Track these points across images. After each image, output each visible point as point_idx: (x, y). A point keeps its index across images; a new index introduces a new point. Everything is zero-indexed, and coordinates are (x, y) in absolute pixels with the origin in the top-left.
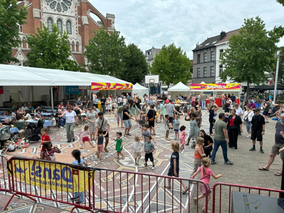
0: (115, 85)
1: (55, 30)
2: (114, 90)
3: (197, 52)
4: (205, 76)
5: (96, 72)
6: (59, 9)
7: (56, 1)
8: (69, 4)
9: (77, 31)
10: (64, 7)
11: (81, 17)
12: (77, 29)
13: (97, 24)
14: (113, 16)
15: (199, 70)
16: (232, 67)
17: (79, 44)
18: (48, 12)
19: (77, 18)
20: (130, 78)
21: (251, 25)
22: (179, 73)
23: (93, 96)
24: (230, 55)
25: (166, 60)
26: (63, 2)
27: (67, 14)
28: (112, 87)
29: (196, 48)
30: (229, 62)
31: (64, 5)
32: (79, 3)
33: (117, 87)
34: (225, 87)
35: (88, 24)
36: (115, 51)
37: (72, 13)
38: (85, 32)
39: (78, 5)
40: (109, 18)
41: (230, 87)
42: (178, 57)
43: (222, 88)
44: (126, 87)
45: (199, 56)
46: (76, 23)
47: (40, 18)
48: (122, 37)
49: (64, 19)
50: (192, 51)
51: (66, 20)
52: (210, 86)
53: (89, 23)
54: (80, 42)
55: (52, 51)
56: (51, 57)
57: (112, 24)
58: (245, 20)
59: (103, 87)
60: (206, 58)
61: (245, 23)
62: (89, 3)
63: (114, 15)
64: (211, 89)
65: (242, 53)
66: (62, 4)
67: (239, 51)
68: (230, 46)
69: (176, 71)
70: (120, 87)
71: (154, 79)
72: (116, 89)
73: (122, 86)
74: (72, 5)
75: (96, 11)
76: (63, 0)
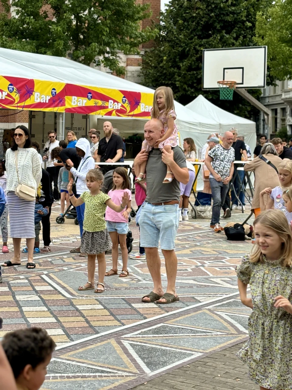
0: (58, 91)
33: (74, 102)
70: (91, 103)
71: (243, 68)
72: (63, 108)
73: (101, 100)
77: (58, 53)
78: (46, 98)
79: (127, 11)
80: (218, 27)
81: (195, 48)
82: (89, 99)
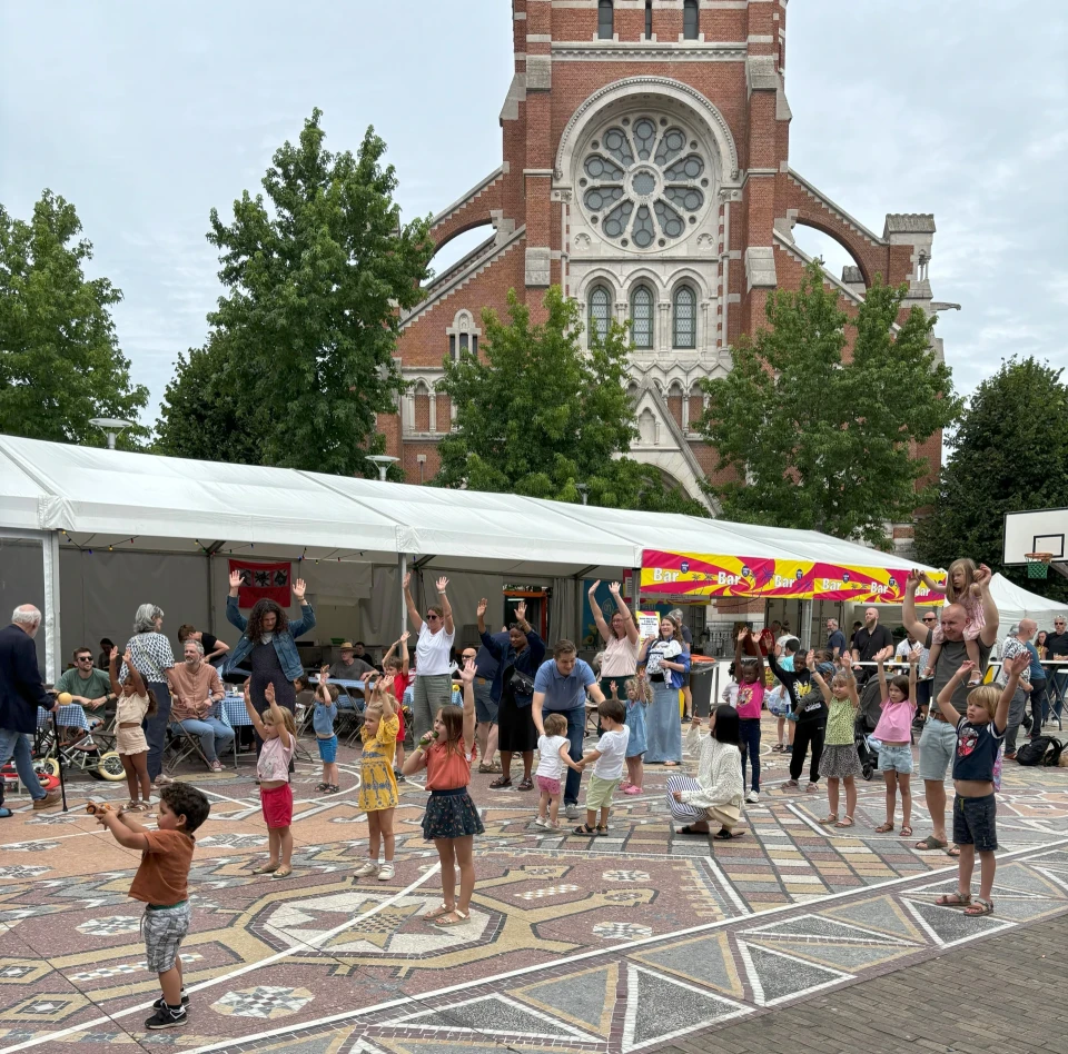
0: (806, 572)
6: (643, 236)
7: (632, 198)
8: (691, 201)
9: (720, 327)
10: (669, 221)
11: (743, 254)
12: (723, 319)
14: (925, 225)
18: (595, 255)
19: (726, 262)
26: (663, 197)
27: (681, 252)
31: (667, 212)
32: (739, 185)
33: (824, 585)
35: (774, 282)
37: (705, 241)
39: (733, 199)
40: (897, 240)
46: (720, 288)
49: (665, 279)
51: (672, 283)
53: (779, 276)
57: (916, 266)
59: (722, 580)
62: (795, 177)
63: (931, 216)
66: (660, 207)
70: (848, 586)
71: (1063, 536)
72: (811, 593)
73: (861, 582)
74: (706, 205)
75: (830, 211)
76: (666, 188)
77: (804, 526)
78: (789, 582)
79: (896, 467)
80: (1022, 482)
81: (988, 512)
82: (845, 582)
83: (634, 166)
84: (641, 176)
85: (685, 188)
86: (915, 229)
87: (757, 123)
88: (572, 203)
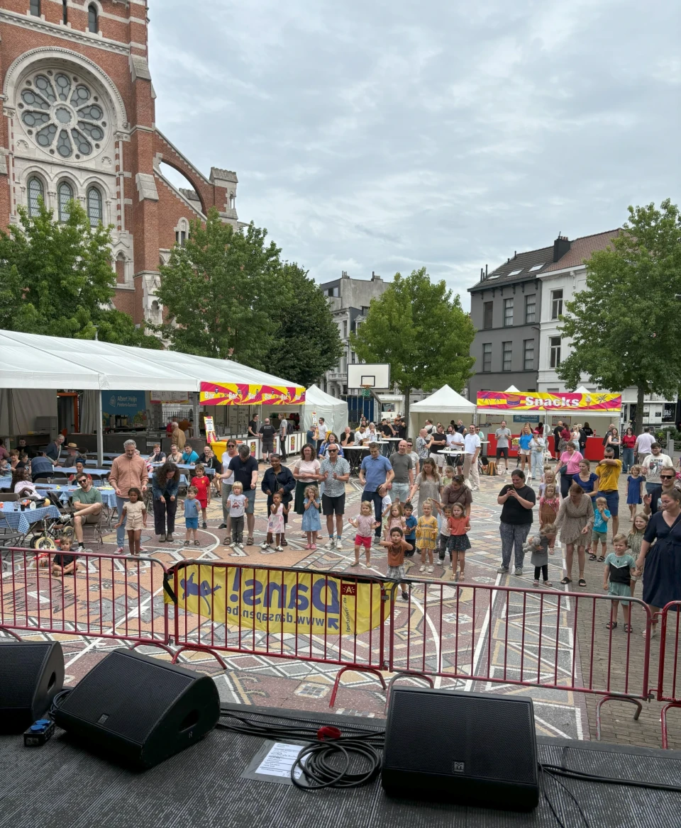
0: (259, 391)
1: (75, 217)
2: (257, 406)
3: (482, 294)
4: (507, 367)
5: (195, 350)
6: (65, 150)
7: (56, 124)
8: (96, 133)
9: (119, 218)
10: (81, 143)
11: (134, 175)
12: (122, 213)
13: (182, 201)
14: (232, 177)
15: (488, 350)
16: (596, 345)
17: (124, 258)
18: (32, 156)
19: (122, 178)
20: (285, 369)
21: (649, 225)
22: (441, 359)
23: (206, 423)
24: (590, 309)
25: (406, 321)
26: (77, 127)
27: (91, 166)
28: (251, 396)
29: (481, 281)
30: (586, 329)
31: (80, 138)
32: (128, 132)
33: (266, 397)
34: (577, 404)
35: (157, 198)
36: (253, 287)
37: (106, 161)
38: (146, 225)
39: (124, 139)
40: (218, 183)
41: (591, 404)
42: (437, 311)
43: (568, 405)
44: (289, 397)
45: (489, 307)
46: (118, 194)
47: (6, 176)
48: (273, 245)
49: (82, 182)
50: (469, 290)
51: (86, 184)
52: (534, 400)
53: (159, 196)
54: (129, 254)
55: (64, 283)
56: (57, 300)
57: (228, 200)
58: (631, 209)
59: (231, 397)
60: (510, 313)
61: (632, 219)
62: (160, 134)
63: (235, 173)
64: (536, 409)
65: (626, 305)
66: (76, 135)
67: (616, 300)
68: (589, 285)
69: (433, 354)
74: (105, 138)
75: (181, 159)
76: (79, 122)
82: (273, 394)
83: (56, 103)
84: (61, 110)
85: (92, 125)
86: (227, 179)
87: (140, 98)
88: (14, 118)
